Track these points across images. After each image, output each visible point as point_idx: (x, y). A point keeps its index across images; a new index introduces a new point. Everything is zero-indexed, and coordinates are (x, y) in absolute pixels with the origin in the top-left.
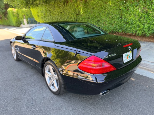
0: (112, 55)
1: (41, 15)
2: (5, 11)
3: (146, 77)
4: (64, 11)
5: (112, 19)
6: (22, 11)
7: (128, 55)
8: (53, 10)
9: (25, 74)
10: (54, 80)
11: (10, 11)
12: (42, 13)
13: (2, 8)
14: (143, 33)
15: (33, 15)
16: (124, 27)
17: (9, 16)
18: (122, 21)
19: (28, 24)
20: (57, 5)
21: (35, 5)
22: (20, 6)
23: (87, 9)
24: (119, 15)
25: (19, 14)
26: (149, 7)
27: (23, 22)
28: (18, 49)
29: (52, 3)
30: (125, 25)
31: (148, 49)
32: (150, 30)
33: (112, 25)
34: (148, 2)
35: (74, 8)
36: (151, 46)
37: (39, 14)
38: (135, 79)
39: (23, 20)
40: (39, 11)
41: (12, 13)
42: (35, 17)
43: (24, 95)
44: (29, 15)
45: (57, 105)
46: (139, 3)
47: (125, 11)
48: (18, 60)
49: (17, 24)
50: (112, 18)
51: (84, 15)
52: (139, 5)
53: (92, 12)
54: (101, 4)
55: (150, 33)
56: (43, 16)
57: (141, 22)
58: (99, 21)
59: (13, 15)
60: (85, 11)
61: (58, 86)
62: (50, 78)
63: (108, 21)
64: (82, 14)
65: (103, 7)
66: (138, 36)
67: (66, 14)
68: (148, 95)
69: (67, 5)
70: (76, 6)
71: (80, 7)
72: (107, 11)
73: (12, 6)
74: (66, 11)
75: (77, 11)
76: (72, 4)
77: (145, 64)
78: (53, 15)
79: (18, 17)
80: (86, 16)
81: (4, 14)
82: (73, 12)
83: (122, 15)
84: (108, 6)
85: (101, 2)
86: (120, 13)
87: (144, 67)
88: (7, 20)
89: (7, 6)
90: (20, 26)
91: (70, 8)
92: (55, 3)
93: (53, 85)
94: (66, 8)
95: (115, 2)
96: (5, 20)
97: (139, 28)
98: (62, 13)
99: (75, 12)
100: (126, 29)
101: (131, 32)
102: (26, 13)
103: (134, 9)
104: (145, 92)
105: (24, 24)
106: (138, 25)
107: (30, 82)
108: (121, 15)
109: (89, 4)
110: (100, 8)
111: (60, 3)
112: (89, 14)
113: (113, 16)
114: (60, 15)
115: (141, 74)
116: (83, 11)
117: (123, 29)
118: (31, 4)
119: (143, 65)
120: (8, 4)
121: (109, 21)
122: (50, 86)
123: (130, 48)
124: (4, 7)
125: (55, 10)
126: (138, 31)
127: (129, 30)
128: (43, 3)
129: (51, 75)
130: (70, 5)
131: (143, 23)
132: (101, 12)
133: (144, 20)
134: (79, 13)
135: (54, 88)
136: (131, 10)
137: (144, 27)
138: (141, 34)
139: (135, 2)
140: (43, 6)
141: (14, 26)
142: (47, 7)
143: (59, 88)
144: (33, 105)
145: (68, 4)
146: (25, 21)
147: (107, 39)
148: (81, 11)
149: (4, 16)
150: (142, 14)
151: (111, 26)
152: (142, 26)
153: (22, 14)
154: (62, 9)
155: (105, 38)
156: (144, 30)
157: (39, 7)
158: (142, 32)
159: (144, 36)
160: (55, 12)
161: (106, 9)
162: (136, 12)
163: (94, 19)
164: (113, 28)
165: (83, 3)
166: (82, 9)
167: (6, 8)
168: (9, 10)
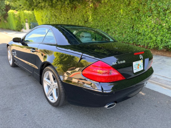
0: (121, 62)
1: (46, 20)
2: (5, 13)
3: (157, 92)
4: (71, 17)
5: (123, 29)
6: (25, 14)
7: (139, 65)
8: (59, 15)
9: (21, 81)
10: (53, 89)
11: (11, 14)
12: (46, 18)
13: (2, 10)
14: (156, 46)
15: (36, 20)
16: (135, 38)
17: (9, 19)
18: (133, 32)
19: (30, 29)
20: (64, 10)
21: (39, 8)
22: (23, 7)
23: (96, 17)
24: (131, 25)
25: (21, 17)
26: (163, 18)
27: (24, 27)
28: (15, 53)
29: (58, 7)
30: (137, 35)
31: (160, 63)
32: (163, 42)
33: (122, 35)
34: (162, 13)
35: (82, 14)
36: (163, 60)
37: (44, 19)
38: (145, 94)
39: (25, 24)
40: (44, 15)
41: (13, 15)
42: (39, 21)
43: (16, 105)
44: (33, 19)
45: (55, 118)
46: (152, 14)
47: (137, 21)
48: (14, 66)
49: (18, 28)
50: (123, 27)
51: (93, 23)
52: (152, 15)
53: (101, 20)
54: (112, 12)
55: (163, 46)
56: (48, 21)
57: (153, 34)
58: (108, 30)
59: (14, 17)
60: (94, 18)
61: (57, 96)
62: (49, 87)
63: (118, 30)
64: (91, 22)
65: (114, 15)
66: (150, 49)
67: (73, 20)
68: (159, 112)
69: (74, 11)
70: (85, 13)
71: (89, 14)
72: (118, 20)
73: (13, 8)
74: (73, 17)
75: (86, 18)
76: (80, 10)
77: (157, 78)
78: (59, 20)
79: (20, 21)
80: (95, 24)
81: (4, 16)
82: (80, 19)
83: (134, 25)
84: (119, 15)
85: (112, 10)
86: (132, 22)
87: (155, 81)
88: (7, 23)
89: (8, 8)
90: (20, 30)
91: (78, 14)
92: (61, 7)
93: (52, 95)
94: (73, 13)
95: (127, 10)
96: (5, 23)
97: (152, 40)
98: (69, 19)
99: (84, 19)
100: (137, 41)
101: (143, 44)
102: (29, 16)
103: (147, 20)
104: (156, 108)
105: (26, 29)
106: (150, 37)
107: (26, 91)
108: (132, 25)
109: (99, 11)
110: (110, 16)
111: (67, 8)
112: (98, 22)
113: (124, 25)
114: (66, 21)
115: (152, 89)
116: (91, 19)
117: (134, 40)
118: (35, 7)
119: (154, 80)
120: (10, 6)
121: (120, 31)
122: (48, 96)
123: (141, 57)
124: (5, 8)
125: (61, 16)
126: (150, 44)
127: (140, 42)
128: (48, 5)
129: (50, 83)
130: (79, 11)
131: (156, 35)
132: (112, 20)
133: (157, 32)
134: (87, 20)
135: (52, 98)
136: (144, 20)
137: (156, 39)
138: (153, 46)
139: (148, 12)
140: (48, 10)
141: (14, 30)
142: (53, 12)
143: (58, 98)
144: (26, 117)
145: (76, 9)
146: (27, 25)
147: (117, 47)
148: (90, 18)
149: (3, 19)
150: (155, 26)
151: (121, 37)
152: (154, 38)
153: (24, 17)
154: (69, 15)
155: (115, 46)
156: (156, 42)
157: (44, 10)
158: (154, 45)
159: (156, 49)
160: (61, 17)
161: (117, 17)
162: (148, 23)
163: (103, 28)
164: (123, 39)
165: (92, 9)
166: (90, 16)
167: (7, 10)
168: (10, 12)
